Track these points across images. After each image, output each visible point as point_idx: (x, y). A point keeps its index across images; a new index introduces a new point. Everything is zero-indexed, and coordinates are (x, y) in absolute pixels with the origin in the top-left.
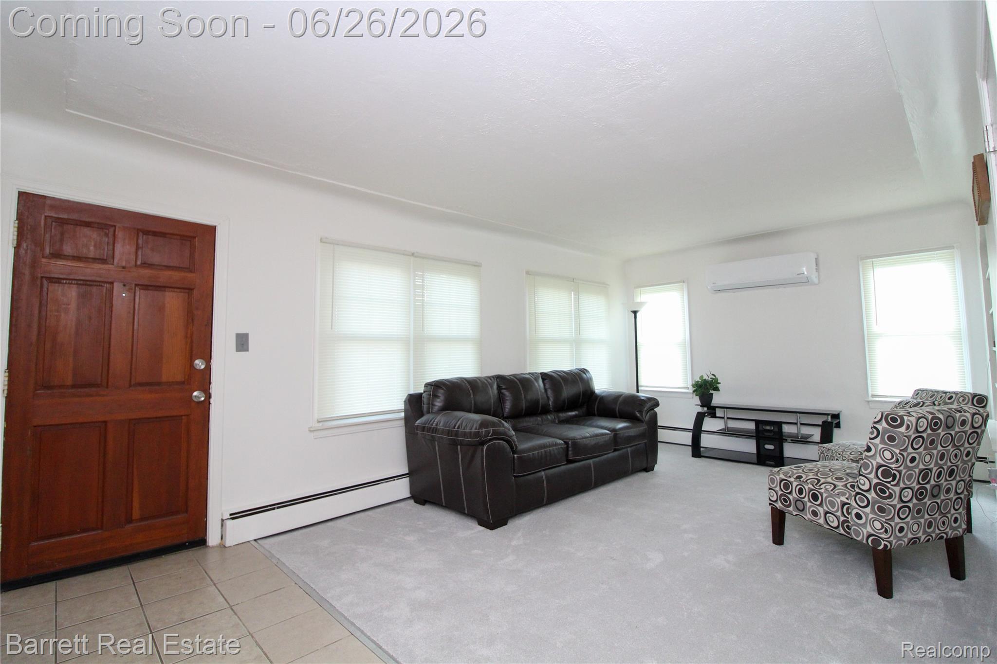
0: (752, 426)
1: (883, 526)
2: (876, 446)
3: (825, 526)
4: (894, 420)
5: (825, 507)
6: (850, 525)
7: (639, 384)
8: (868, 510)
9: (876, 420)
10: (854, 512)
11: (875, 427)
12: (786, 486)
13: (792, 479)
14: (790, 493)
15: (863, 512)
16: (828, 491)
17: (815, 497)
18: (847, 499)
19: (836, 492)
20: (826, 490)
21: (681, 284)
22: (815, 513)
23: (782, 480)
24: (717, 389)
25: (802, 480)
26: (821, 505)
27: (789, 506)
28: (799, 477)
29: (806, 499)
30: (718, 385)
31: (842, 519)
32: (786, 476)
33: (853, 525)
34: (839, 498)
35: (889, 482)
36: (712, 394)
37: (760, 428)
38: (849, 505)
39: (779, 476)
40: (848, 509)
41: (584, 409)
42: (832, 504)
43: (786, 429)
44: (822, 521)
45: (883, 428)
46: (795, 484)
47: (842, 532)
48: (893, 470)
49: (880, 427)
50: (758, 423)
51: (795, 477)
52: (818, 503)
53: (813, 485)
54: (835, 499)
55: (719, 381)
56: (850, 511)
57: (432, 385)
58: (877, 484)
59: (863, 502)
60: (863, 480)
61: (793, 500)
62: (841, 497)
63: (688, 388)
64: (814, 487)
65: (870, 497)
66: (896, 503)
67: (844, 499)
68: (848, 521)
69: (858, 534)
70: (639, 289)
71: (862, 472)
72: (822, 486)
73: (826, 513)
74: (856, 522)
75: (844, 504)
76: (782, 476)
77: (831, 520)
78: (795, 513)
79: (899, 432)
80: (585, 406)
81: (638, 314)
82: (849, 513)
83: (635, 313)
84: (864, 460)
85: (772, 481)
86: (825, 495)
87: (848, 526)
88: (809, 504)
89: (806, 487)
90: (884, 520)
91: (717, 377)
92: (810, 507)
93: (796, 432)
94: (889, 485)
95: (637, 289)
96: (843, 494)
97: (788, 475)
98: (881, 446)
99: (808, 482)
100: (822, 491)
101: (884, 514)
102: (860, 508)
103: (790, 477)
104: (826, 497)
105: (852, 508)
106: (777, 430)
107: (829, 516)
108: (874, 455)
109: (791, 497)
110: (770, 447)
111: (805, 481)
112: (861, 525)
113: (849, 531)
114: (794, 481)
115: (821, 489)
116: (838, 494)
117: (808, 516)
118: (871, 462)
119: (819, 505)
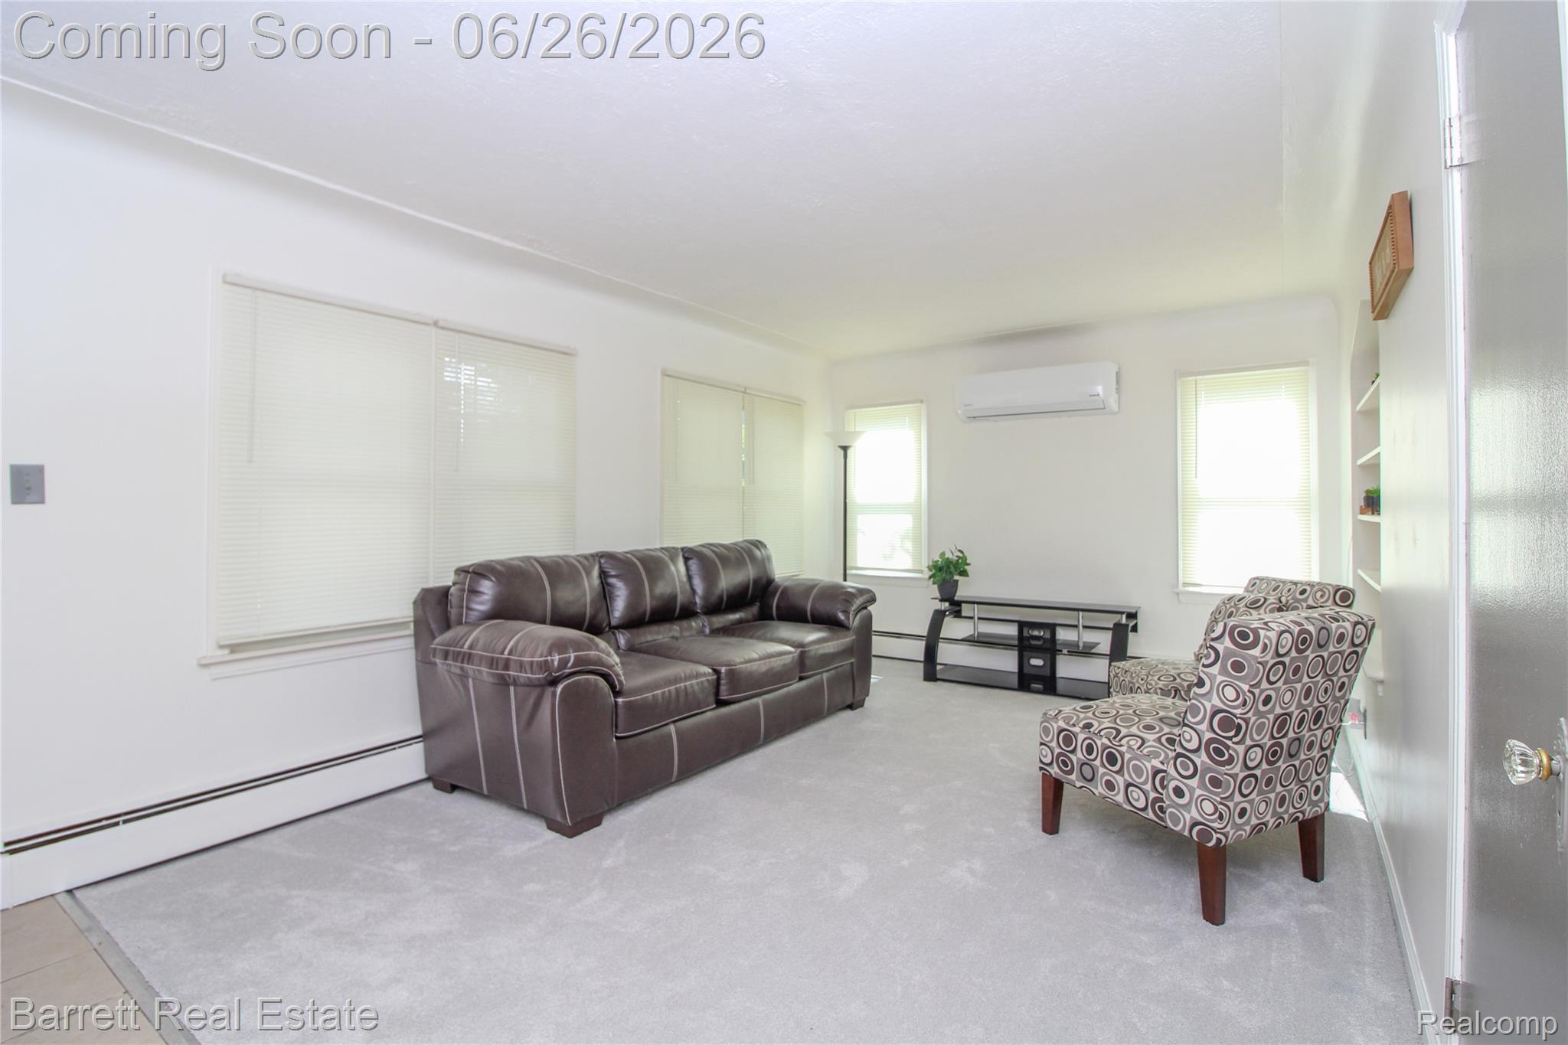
0: (1012, 630)
1: (1216, 809)
2: (1212, 677)
3: (1125, 806)
4: (1244, 635)
5: (1126, 776)
6: (1164, 806)
7: (848, 565)
8: (1194, 782)
9: (1215, 635)
10: (1172, 784)
11: (1212, 647)
12: (1068, 741)
13: (1076, 729)
14: (1073, 752)
15: (1187, 786)
16: (1133, 750)
17: (1112, 759)
18: (1162, 763)
19: (1145, 751)
20: (1130, 747)
21: (918, 404)
22: (1110, 785)
23: (1061, 731)
24: (964, 573)
25: (1092, 730)
26: (1120, 772)
27: (1071, 772)
28: (1088, 726)
29: (1097, 762)
30: (966, 567)
31: (1152, 795)
32: (1068, 723)
33: (1169, 806)
34: (1150, 762)
35: (1230, 738)
36: (957, 581)
37: (1025, 634)
38: (1164, 774)
39: (1056, 723)
40: (1163, 779)
41: (755, 609)
42: (1138, 771)
43: (1062, 635)
44: (1120, 798)
45: (1226, 648)
46: (1081, 737)
47: (1151, 816)
48: (1237, 718)
49: (1220, 647)
50: (1022, 625)
51: (1081, 725)
52: (1117, 768)
53: (1109, 740)
54: (1142, 762)
55: (968, 561)
56: (1165, 783)
57: (469, 572)
58: (1210, 741)
59: (1187, 769)
60: (1188, 733)
61: (1077, 764)
62: (1153, 760)
63: (921, 572)
64: (1111, 742)
65: (1198, 762)
66: (1238, 772)
67: (1156, 763)
68: (1162, 798)
69: (1176, 821)
70: (853, 411)
71: (1188, 720)
72: (1124, 742)
73: (1128, 785)
74: (1174, 802)
75: (1156, 772)
76: (1062, 724)
77: (1135, 796)
78: (1078, 784)
79: (1251, 655)
80: (758, 604)
81: (849, 452)
82: (1163, 787)
83: (845, 449)
84: (1193, 701)
85: (1046, 731)
86: (1127, 756)
87: (1161, 808)
88: (1102, 770)
89: (1099, 743)
90: (1219, 799)
91: (965, 554)
92: (1104, 774)
93: (1077, 639)
94: (1229, 743)
95: (850, 411)
96: (1156, 755)
97: (1071, 723)
98: (1220, 678)
99: (1102, 733)
100: (1123, 749)
101: (1220, 790)
102: (1182, 779)
103: (1074, 725)
104: (1130, 760)
105: (1169, 778)
106: (1048, 636)
107: (1132, 791)
108: (1208, 693)
109: (1074, 758)
110: (1037, 662)
111: (1096, 732)
112: (1182, 806)
113: (1162, 815)
114: (1081, 732)
115: (1121, 746)
116: (1148, 756)
117: (1100, 789)
118: (1202, 704)
119: (1117, 772)
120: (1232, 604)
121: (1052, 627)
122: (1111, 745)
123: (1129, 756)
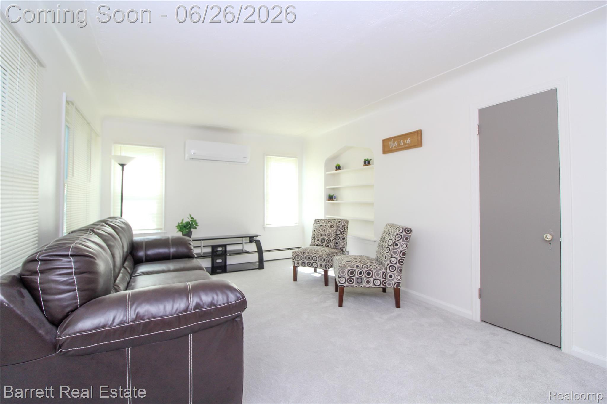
1: (401, 277)
2: (400, 243)
3: (373, 287)
5: (374, 277)
6: (386, 282)
8: (395, 272)
9: (400, 232)
10: (389, 275)
11: (399, 235)
12: (352, 273)
13: (355, 268)
14: (354, 276)
15: (393, 274)
16: (375, 269)
17: (369, 274)
18: (385, 270)
19: (379, 268)
20: (374, 269)
22: (368, 282)
23: (349, 270)
26: (372, 277)
27: (353, 283)
28: (357, 266)
29: (364, 276)
31: (382, 280)
32: (351, 268)
34: (381, 271)
35: (404, 258)
37: (214, 250)
39: (347, 268)
42: (378, 275)
44: (371, 285)
46: (357, 270)
47: (381, 286)
48: (406, 252)
49: (402, 234)
50: (213, 247)
53: (367, 268)
54: (379, 272)
55: (197, 223)
56: (386, 275)
58: (400, 260)
59: (393, 269)
60: (393, 259)
61: (356, 279)
65: (396, 266)
67: (383, 270)
68: (385, 280)
69: (390, 285)
71: (393, 256)
73: (374, 280)
74: (389, 280)
75: (383, 273)
76: (349, 268)
77: (377, 282)
78: (355, 286)
79: (410, 235)
81: (125, 167)
82: (385, 277)
83: (123, 165)
84: (394, 250)
85: (343, 272)
86: (374, 271)
88: (365, 278)
89: (364, 270)
93: (242, 248)
94: (404, 259)
98: (402, 243)
99: (363, 267)
100: (372, 270)
101: (402, 272)
102: (392, 272)
103: (354, 267)
105: (387, 273)
106: (224, 249)
107: (375, 282)
108: (399, 247)
109: (354, 278)
110: (219, 261)
111: (361, 267)
112: (391, 280)
113: (385, 285)
114: (357, 269)
115: (371, 269)
116: (381, 269)
117: (364, 284)
118: (398, 250)
119: (370, 277)
120: (323, 227)
121: (225, 246)
122: (368, 270)
123: (375, 271)
